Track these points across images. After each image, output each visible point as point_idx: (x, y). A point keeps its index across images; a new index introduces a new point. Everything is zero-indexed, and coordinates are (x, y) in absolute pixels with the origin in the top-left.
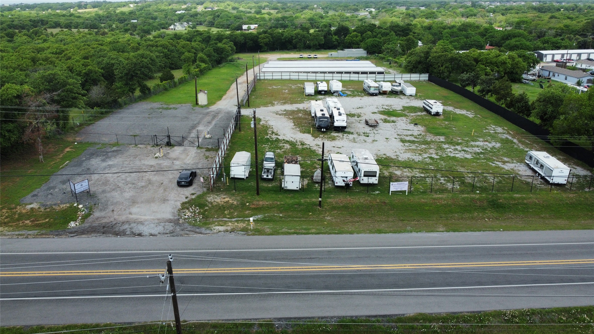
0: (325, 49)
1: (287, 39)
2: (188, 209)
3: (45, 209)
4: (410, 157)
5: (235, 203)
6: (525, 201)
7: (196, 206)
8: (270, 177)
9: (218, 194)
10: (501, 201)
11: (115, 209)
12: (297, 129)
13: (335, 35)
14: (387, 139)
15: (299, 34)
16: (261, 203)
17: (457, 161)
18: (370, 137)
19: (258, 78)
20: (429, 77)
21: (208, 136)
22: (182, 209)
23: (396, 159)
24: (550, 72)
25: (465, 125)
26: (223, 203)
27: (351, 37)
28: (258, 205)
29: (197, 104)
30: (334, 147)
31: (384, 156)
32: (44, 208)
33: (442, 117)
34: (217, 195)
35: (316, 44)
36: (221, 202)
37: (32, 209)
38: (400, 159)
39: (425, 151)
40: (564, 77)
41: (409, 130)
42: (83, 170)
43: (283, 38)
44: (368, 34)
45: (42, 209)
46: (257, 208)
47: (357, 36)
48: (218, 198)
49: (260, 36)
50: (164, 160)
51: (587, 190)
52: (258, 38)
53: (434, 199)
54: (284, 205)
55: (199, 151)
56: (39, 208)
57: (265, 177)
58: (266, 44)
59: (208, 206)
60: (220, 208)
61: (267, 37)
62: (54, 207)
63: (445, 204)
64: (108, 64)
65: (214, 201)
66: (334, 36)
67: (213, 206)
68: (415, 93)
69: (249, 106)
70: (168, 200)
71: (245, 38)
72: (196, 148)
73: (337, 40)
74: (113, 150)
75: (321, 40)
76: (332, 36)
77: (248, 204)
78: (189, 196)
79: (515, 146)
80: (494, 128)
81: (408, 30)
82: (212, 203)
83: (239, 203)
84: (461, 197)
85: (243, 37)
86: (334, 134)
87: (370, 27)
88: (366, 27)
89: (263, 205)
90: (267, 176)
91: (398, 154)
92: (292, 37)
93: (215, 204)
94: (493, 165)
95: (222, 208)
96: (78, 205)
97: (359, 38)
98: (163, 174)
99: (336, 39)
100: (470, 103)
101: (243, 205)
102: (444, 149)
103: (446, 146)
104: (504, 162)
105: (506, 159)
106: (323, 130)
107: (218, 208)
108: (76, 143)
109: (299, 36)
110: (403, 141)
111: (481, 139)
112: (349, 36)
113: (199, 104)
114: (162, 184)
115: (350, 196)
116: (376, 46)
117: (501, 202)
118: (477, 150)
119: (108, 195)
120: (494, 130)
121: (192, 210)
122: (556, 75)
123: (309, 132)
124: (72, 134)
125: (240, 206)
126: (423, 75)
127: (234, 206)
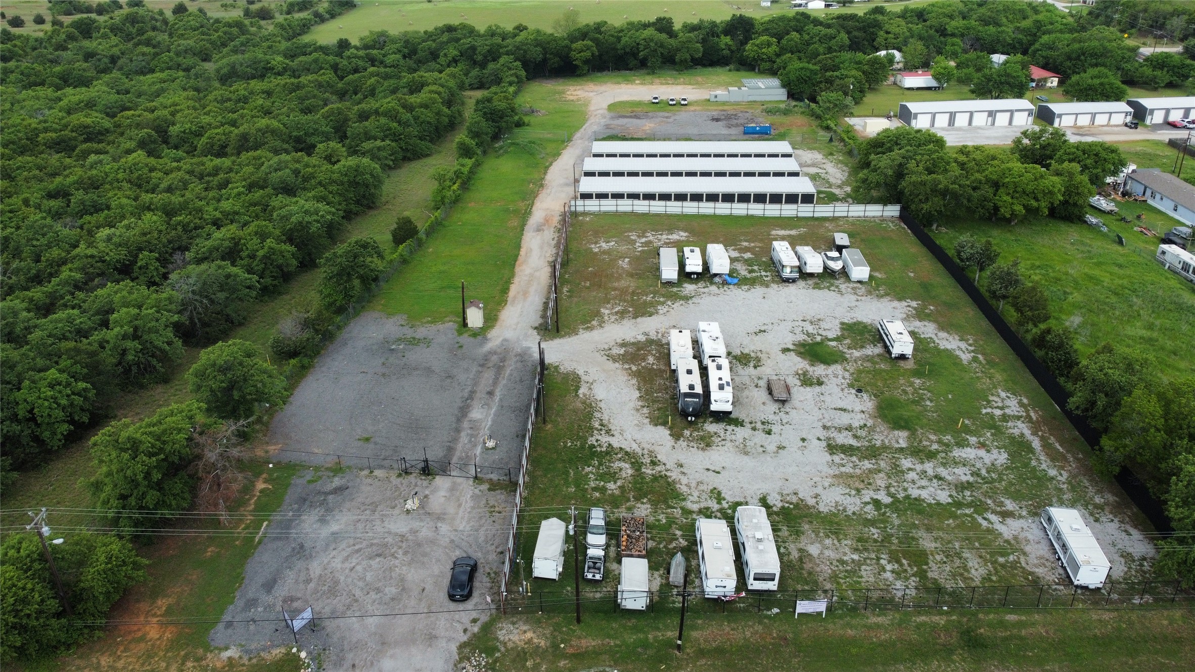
0: (704, 65)
1: (628, 50)
2: (469, 659)
3: (250, 659)
4: (839, 498)
5: (543, 643)
6: (1023, 632)
7: (481, 653)
8: (598, 577)
9: (515, 620)
10: (982, 630)
11: (357, 662)
12: (645, 410)
13: (726, 35)
14: (803, 440)
15: (652, 40)
16: (584, 643)
17: (920, 512)
18: (773, 435)
19: (573, 209)
20: (902, 210)
21: (491, 444)
22: (460, 663)
23: (814, 507)
24: (1146, 188)
25: (951, 392)
26: (522, 643)
27: (757, 46)
28: (579, 647)
29: (465, 325)
30: (708, 470)
31: (794, 499)
32: (247, 657)
33: (910, 365)
34: (514, 623)
35: (686, 60)
36: (520, 641)
37: (230, 658)
38: (822, 508)
39: (866, 480)
40: (1172, 205)
41: (845, 410)
42: (294, 549)
43: (619, 47)
44: (792, 40)
45: (245, 661)
46: (578, 654)
47: (769, 45)
48: (515, 631)
49: (574, 46)
50: (422, 520)
51: (1136, 601)
52: (570, 49)
53: (869, 628)
54: (620, 646)
55: (477, 491)
56: (240, 657)
57: (590, 576)
58: (586, 62)
59: (499, 651)
60: (518, 655)
61: (588, 48)
62: (262, 654)
63: (886, 641)
64: (300, 223)
65: (510, 640)
66: (722, 37)
67: (507, 650)
68: (867, 276)
69: (558, 331)
70: (436, 637)
71: (545, 51)
72: (471, 482)
73: (728, 47)
74: (334, 485)
75: (697, 50)
76: (718, 36)
77: (562, 646)
78: (468, 625)
79: (1034, 463)
80: (1003, 400)
81: (874, 26)
82: (505, 643)
83: (548, 644)
84: (915, 621)
85: (539, 49)
86: (711, 427)
87: (798, 21)
88: (790, 20)
89: (588, 647)
90: (594, 576)
91: (819, 490)
92: (638, 44)
93: (510, 645)
94: (984, 523)
95: (522, 654)
96: (299, 651)
97: (774, 48)
98: (423, 563)
99: (726, 44)
100: (969, 312)
101: (555, 646)
102: (903, 472)
103: (906, 463)
104: (1006, 515)
105: (1010, 505)
106: (689, 418)
107: (515, 655)
108: (271, 466)
109: (652, 44)
110: (832, 448)
111: (973, 440)
112: (753, 44)
113: (469, 325)
114: (423, 590)
115: (729, 622)
116: (806, 81)
117: (981, 634)
118: (963, 474)
119: (341, 622)
120: (1002, 408)
121: (476, 661)
122: (1158, 196)
123: (664, 424)
124: (260, 435)
125: (550, 650)
126: (889, 208)
127: (541, 650)
